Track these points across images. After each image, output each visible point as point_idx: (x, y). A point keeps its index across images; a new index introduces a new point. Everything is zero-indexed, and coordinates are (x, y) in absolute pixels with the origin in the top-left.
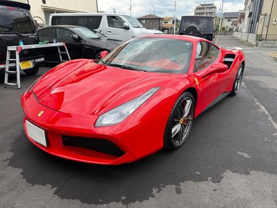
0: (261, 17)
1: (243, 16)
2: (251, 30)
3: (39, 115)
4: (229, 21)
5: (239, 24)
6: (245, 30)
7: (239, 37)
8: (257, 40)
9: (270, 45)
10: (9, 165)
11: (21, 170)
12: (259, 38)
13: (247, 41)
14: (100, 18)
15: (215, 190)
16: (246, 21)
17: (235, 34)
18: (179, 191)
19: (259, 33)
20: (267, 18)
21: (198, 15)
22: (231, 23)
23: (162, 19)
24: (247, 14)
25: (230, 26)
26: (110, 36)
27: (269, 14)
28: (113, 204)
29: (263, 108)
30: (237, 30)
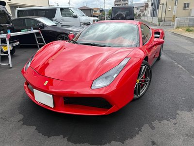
0: (160, 6)
1: (147, 6)
2: (154, 15)
3: (45, 84)
4: (138, 9)
5: (144, 11)
6: (149, 15)
7: (146, 20)
8: (159, 21)
9: (167, 24)
10: (23, 124)
11: (35, 127)
12: (160, 20)
13: (152, 22)
14: (55, 10)
15: (176, 124)
16: (150, 8)
17: (143, 18)
18: (153, 128)
19: (160, 16)
20: (165, 7)
21: (117, 6)
22: (139, 10)
23: (92, 9)
24: (150, 4)
25: (139, 13)
26: (64, 23)
27: (165, 3)
28: (113, 142)
29: (180, 66)
30: (144, 15)
